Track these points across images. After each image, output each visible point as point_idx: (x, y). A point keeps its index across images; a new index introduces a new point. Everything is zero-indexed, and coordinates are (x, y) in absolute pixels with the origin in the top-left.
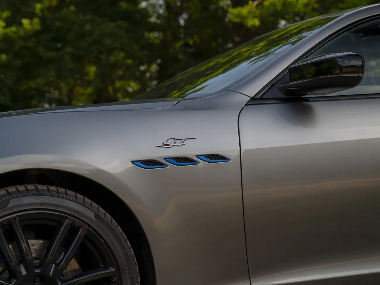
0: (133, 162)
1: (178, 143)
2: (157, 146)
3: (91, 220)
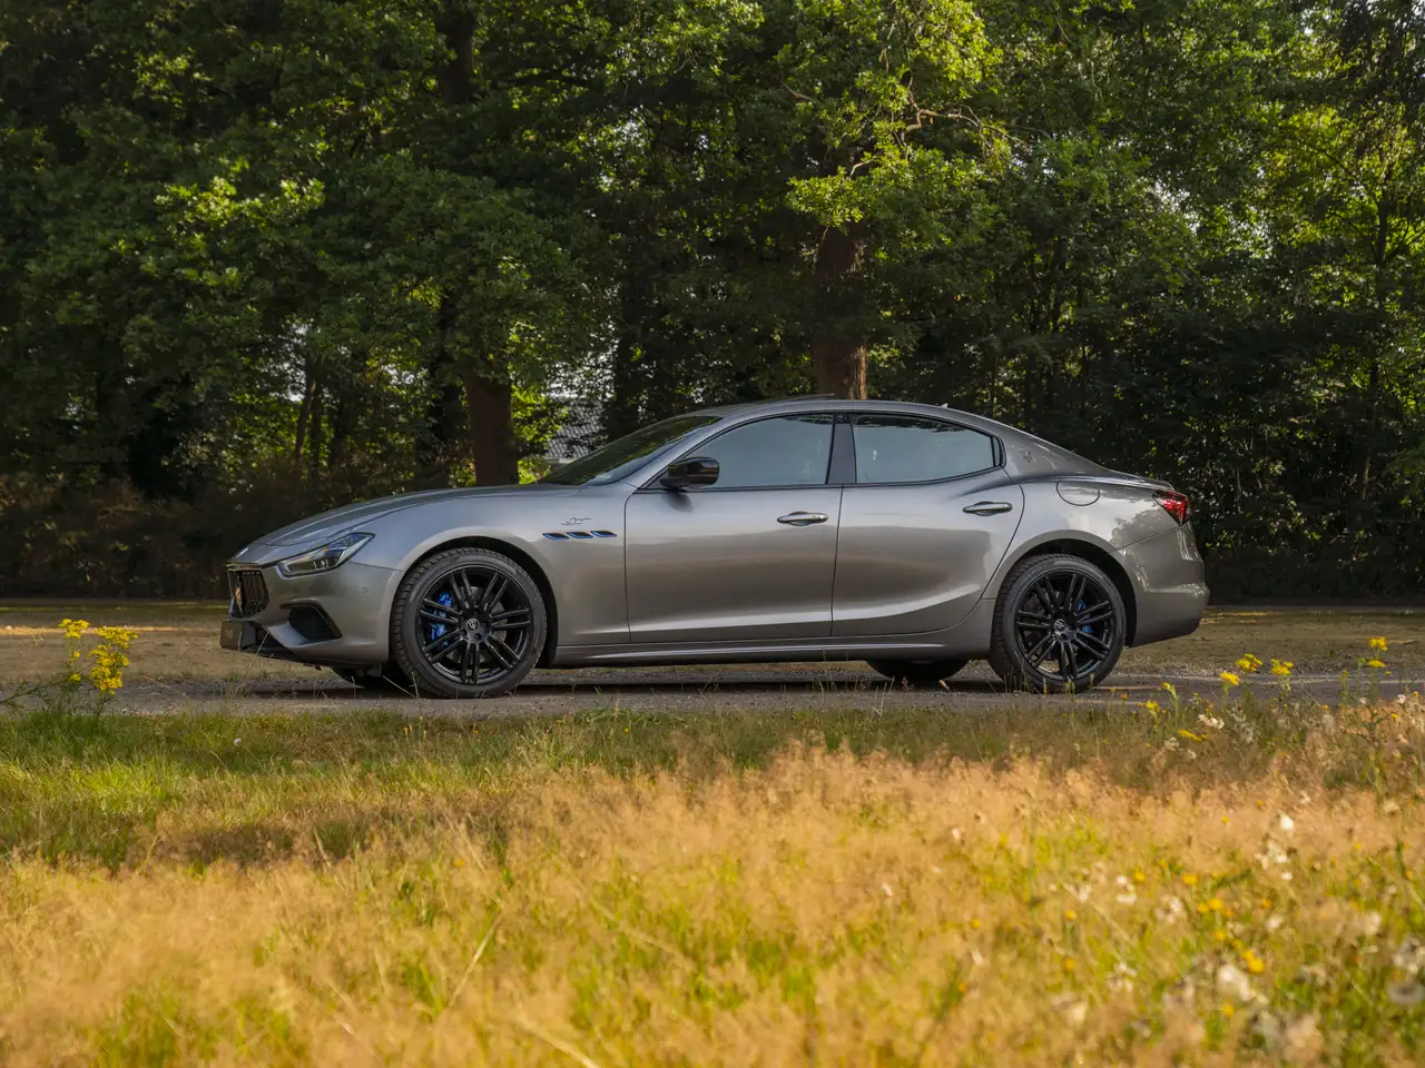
0: (543, 534)
1: (578, 521)
2: (561, 524)
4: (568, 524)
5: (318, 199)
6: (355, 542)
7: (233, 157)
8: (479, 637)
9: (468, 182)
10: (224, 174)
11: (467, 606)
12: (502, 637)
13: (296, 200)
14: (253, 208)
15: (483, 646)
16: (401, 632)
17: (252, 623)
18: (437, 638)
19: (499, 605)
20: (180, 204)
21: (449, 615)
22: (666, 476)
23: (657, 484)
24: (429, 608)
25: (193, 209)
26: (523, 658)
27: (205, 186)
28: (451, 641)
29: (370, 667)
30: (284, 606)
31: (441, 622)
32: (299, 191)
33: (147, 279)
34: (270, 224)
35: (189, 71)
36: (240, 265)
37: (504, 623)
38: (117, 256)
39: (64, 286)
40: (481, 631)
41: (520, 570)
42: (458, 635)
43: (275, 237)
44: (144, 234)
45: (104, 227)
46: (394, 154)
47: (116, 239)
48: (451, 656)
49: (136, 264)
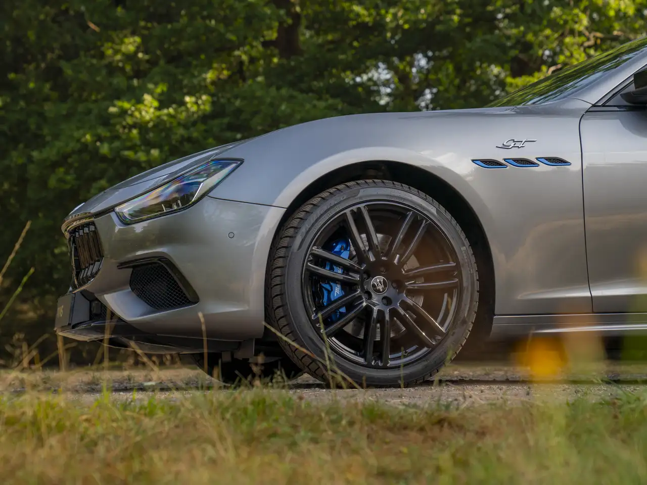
0: (473, 161)
1: (518, 144)
2: (497, 147)
3: (432, 214)
4: (505, 147)
5: (208, 108)
6: (216, 172)
7: (156, 84)
8: (387, 301)
9: (300, 96)
10: (151, 93)
11: (372, 259)
12: (420, 302)
13: (194, 108)
14: (169, 115)
15: (394, 313)
16: (281, 294)
17: (83, 293)
18: (330, 302)
19: (413, 258)
20: (123, 113)
21: (347, 269)
22: (632, 88)
23: (619, 100)
24: (320, 261)
25: (132, 115)
26: (449, 330)
27: (140, 101)
28: (350, 306)
29: (239, 345)
30: (122, 265)
31: (335, 281)
32: (196, 103)
33: (104, 159)
34: (179, 124)
35: (136, 53)
36: (160, 147)
37: (420, 284)
38: (85, 146)
39: (54, 165)
40: (391, 292)
41: (442, 209)
42: (360, 298)
43: (181, 131)
44: (103, 131)
45: (78, 128)
46: (254, 81)
47: (84, 135)
48: (349, 329)
49: (97, 150)
